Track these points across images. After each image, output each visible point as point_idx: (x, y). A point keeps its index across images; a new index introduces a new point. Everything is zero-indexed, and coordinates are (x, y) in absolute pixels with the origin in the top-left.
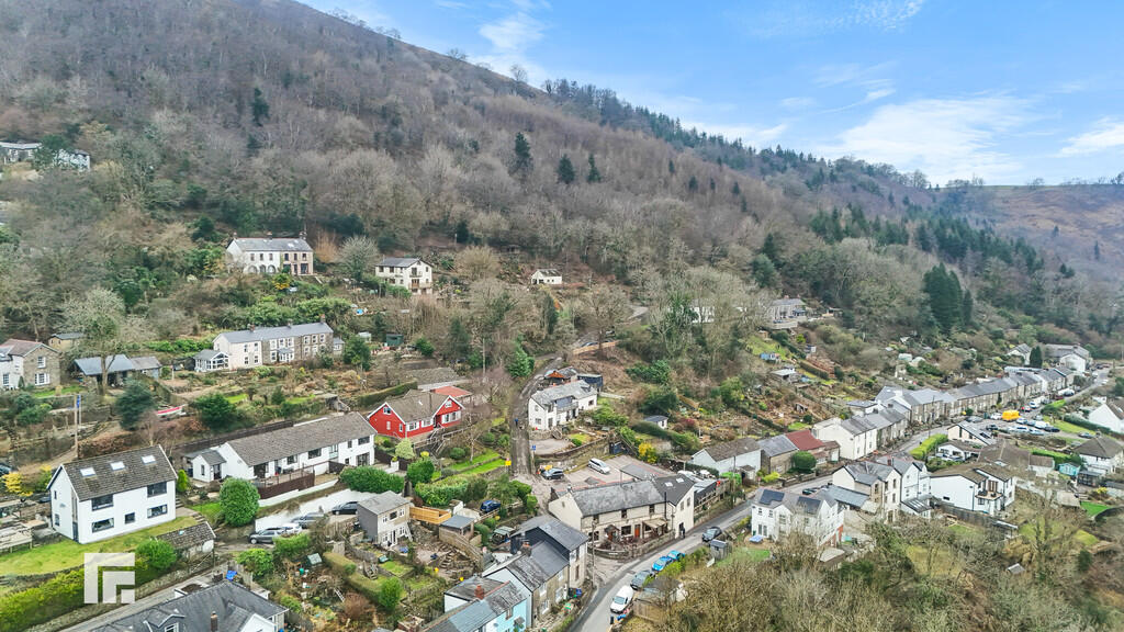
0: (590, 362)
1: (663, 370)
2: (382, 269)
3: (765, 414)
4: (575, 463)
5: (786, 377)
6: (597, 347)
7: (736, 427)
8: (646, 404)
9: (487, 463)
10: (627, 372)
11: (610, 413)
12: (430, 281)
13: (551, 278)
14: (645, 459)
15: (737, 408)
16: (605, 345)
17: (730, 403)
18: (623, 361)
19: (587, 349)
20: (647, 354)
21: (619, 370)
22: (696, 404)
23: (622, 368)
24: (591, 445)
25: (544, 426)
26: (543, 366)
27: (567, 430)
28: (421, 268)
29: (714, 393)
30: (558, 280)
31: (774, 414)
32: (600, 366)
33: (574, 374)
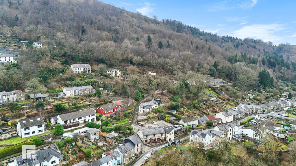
0: (159, 96)
1: (177, 98)
2: (108, 72)
3: (204, 110)
4: (148, 122)
5: (213, 100)
6: (162, 92)
7: (195, 114)
8: (171, 107)
9: (125, 121)
10: (169, 98)
11: (160, 110)
12: (120, 74)
13: (153, 73)
14: (167, 121)
15: (197, 109)
16: (164, 91)
17: (195, 107)
18: (168, 96)
19: (159, 92)
20: (174, 93)
21: (166, 98)
22: (185, 107)
23: (168, 97)
24: (153, 117)
25: (142, 112)
26: (147, 97)
27: (148, 113)
28: (118, 71)
29: (191, 105)
30: (155, 74)
31: (207, 110)
32: (161, 97)
33: (153, 99)
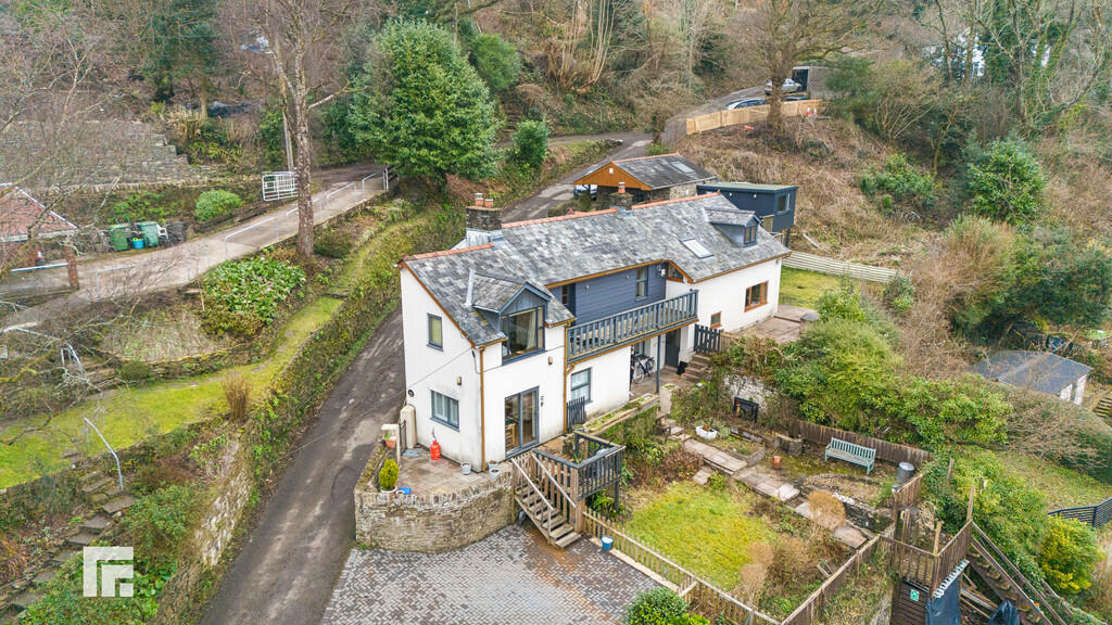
1: (1018, 173)
6: (763, 112)
10: (863, 187)
16: (788, 107)
18: (846, 156)
21: (838, 179)
32: (773, 163)
33: (684, 179)
